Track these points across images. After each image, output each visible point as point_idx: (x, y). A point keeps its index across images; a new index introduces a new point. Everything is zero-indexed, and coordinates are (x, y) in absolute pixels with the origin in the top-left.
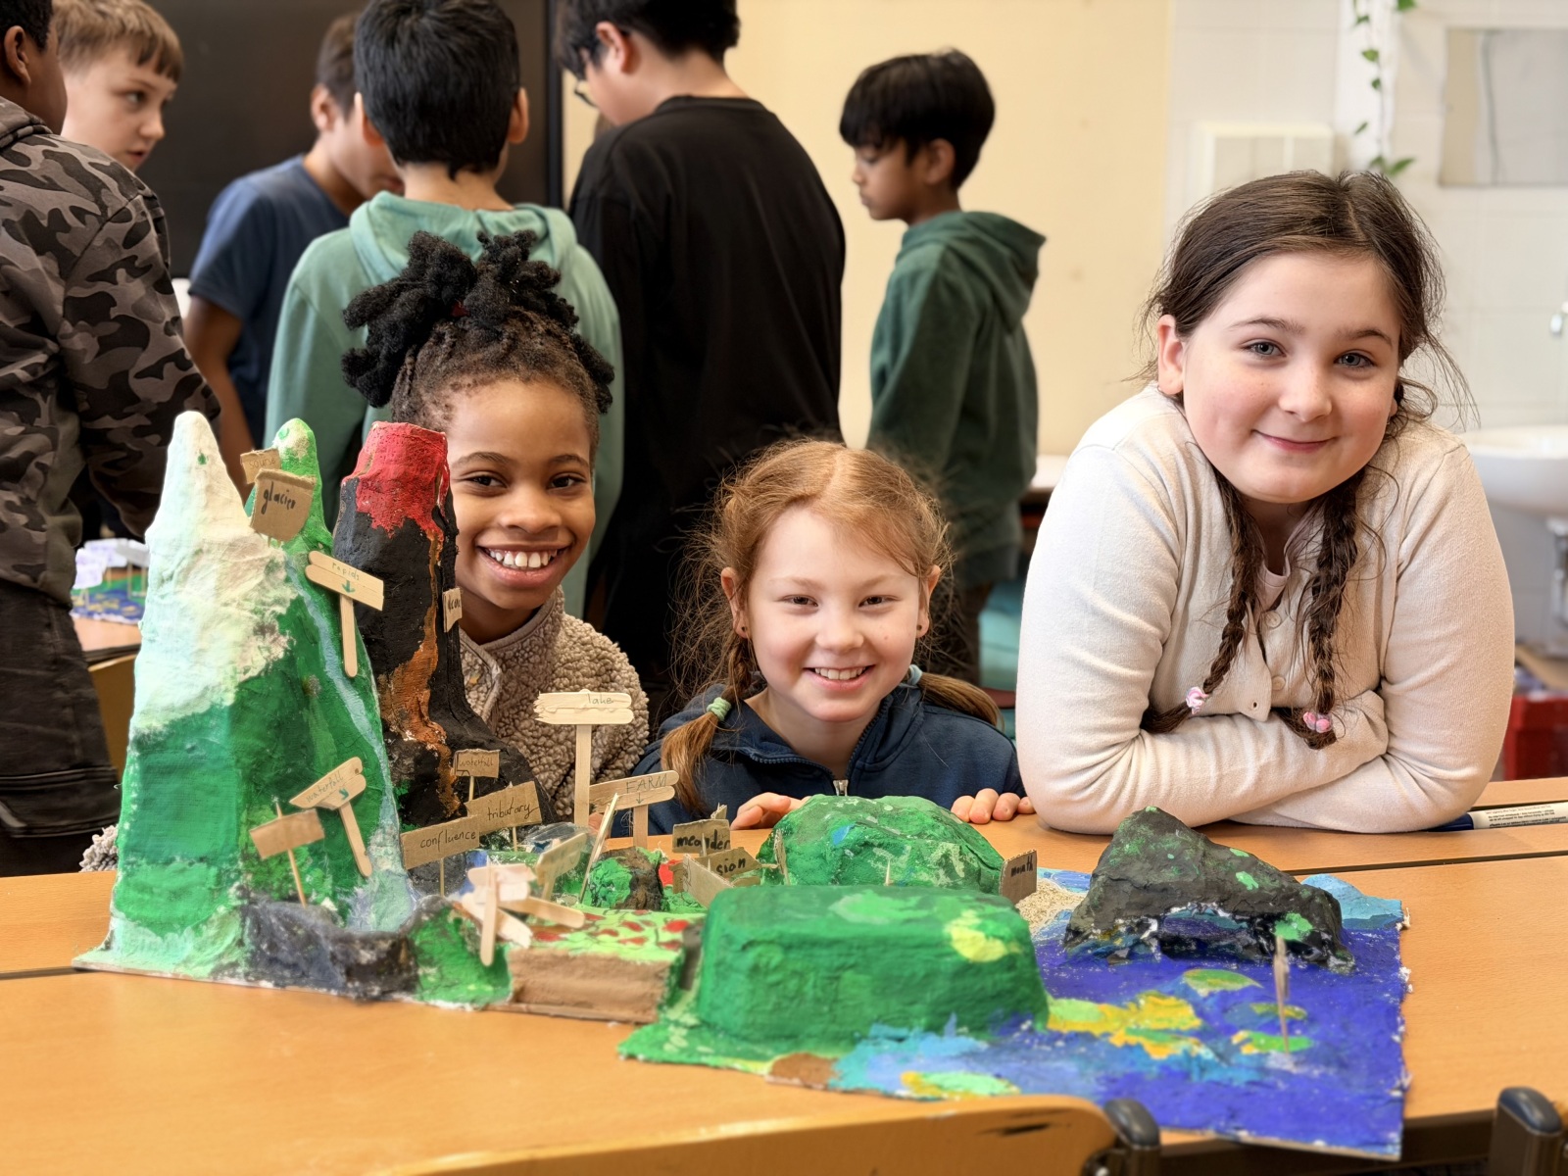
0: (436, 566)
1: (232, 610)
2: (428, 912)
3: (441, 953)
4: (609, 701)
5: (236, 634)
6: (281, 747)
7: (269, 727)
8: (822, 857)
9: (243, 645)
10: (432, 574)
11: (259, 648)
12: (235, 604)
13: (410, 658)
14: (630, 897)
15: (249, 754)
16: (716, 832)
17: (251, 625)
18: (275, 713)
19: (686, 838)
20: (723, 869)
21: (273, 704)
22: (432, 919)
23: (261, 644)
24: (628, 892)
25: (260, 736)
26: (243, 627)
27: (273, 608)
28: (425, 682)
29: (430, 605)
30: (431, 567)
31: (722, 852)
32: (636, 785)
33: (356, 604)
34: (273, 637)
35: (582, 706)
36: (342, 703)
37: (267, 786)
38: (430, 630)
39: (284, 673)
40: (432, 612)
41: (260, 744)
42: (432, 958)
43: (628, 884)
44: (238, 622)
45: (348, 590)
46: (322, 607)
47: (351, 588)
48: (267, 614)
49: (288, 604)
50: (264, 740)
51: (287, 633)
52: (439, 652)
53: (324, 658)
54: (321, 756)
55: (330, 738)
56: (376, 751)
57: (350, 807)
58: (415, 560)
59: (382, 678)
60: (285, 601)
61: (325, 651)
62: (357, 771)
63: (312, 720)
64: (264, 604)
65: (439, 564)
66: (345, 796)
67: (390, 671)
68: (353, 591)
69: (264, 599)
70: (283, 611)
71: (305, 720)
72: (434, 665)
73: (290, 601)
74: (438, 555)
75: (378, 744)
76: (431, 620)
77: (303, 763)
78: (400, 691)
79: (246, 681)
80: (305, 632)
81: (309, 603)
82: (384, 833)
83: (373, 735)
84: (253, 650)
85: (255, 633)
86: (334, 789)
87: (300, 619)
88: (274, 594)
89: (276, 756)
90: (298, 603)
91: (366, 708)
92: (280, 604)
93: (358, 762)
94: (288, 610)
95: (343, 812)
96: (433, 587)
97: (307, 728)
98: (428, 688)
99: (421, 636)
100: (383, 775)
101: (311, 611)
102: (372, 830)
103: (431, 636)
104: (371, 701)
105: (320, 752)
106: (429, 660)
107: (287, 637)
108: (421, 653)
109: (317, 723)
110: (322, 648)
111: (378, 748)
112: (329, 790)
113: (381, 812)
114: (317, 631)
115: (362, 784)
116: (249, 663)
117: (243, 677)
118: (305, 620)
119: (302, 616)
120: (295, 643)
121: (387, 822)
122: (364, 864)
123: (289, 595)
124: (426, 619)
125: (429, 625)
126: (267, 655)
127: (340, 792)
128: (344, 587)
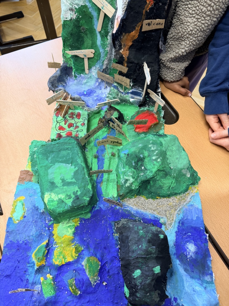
0: (146, 11)
5: (64, 8)
6: (72, 39)
9: (66, 12)
13: (130, 33)
15: (64, 37)
18: (70, 31)
21: (70, 29)
23: (71, 13)
25: (66, 34)
26: (67, 7)
27: (75, 6)
29: (140, 22)
30: (144, 11)
32: (157, 97)
34: (74, 13)
36: (97, 36)
37: (68, 45)
39: (74, 23)
40: (140, 24)
41: (66, 36)
44: (66, 5)
46: (96, 10)
47: (104, 8)
48: (73, 6)
49: (80, 6)
50: (68, 35)
51: (77, 13)
52: (139, 35)
53: (94, 23)
54: (86, 45)
55: (91, 42)
56: (100, 51)
57: (87, 59)
58: (140, 7)
59: (124, 34)
60: (79, 5)
61: (95, 21)
62: (92, 53)
63: (85, 36)
64: (73, 3)
65: (148, 11)
66: (86, 56)
67: (126, 33)
68: (104, 9)
69: (73, 2)
70: (77, 7)
71: (83, 36)
72: (136, 38)
73: (82, 5)
74: (148, 8)
75: (102, 49)
76: (139, 26)
77: (78, 45)
78: (126, 39)
79: (66, 20)
80: (86, 15)
81: (90, 8)
82: (96, 68)
83: (101, 47)
84: (69, 14)
85: (70, 10)
86: (82, 53)
87: (84, 11)
88: (77, 2)
89: (70, 40)
90: (85, 6)
91: (101, 40)
92: (77, 5)
93: (93, 51)
94: (79, 8)
95: (84, 59)
96: (143, 17)
97: (83, 37)
98: (132, 42)
99: (135, 29)
100: (100, 56)
101: (90, 10)
102: (93, 66)
103: (138, 30)
104: (104, 39)
105: (85, 44)
106: (134, 36)
107: (76, 15)
108: (133, 33)
109: (87, 37)
110: (94, 21)
111: (102, 50)
112: (80, 53)
113: (97, 64)
114: (92, 16)
115: (92, 56)
116: (67, 17)
117: (65, 19)
118: (87, 12)
119: (86, 11)
120: (80, 17)
121: (98, 66)
122: (87, 71)
123: (81, 3)
124: (138, 25)
125: (138, 27)
126: (72, 16)
127: (84, 55)
128: (102, 7)
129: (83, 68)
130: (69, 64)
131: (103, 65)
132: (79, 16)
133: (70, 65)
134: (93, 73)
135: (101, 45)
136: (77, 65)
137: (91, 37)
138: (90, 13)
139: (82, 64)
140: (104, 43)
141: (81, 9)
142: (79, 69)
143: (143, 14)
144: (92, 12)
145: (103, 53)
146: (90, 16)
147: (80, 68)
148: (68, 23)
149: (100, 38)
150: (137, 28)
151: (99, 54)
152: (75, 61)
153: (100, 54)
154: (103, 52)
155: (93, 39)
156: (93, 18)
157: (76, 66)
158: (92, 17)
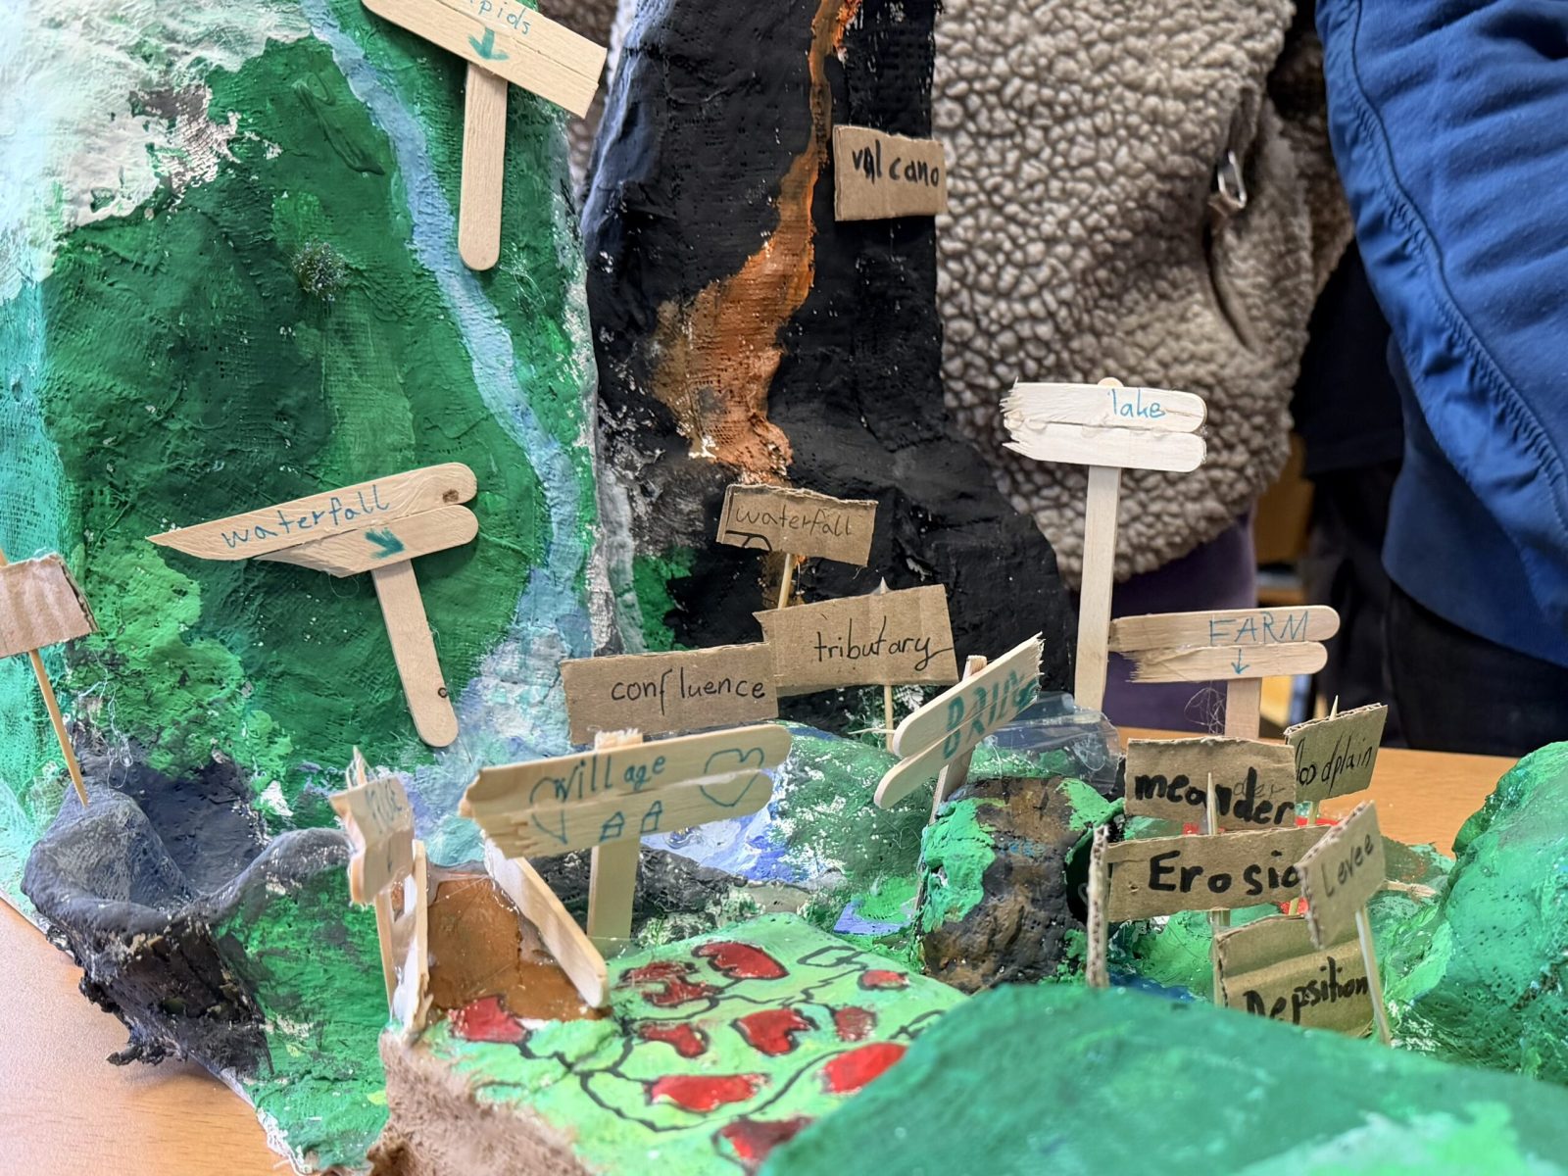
0: (830, 60)
1: (70, 38)
2: (284, 877)
3: (323, 988)
4: (1156, 411)
5: (75, 100)
6: (195, 406)
7: (153, 349)
8: (1533, 898)
9: (90, 133)
10: (815, 73)
11: (151, 147)
12: (78, 25)
13: (734, 270)
14: (978, 909)
15: (81, 408)
16: (1252, 774)
17: (125, 84)
18: (174, 314)
19: (1161, 779)
20: (1263, 878)
21: (168, 295)
22: (295, 897)
23: (159, 141)
24: (976, 896)
25: (120, 369)
26: (96, 85)
27: (197, 53)
28: (771, 331)
29: (801, 150)
30: (812, 58)
31: (1267, 832)
32: (1233, 628)
33: (515, 96)
34: (195, 127)
35: (1097, 421)
36: (456, 334)
37: (143, 495)
38: (796, 209)
39: (212, 220)
40: (804, 169)
41: (122, 388)
42: (297, 997)
43: (978, 877)
44: (81, 72)
45: (485, 53)
46: (410, 87)
47: (495, 49)
48: (181, 64)
49: (257, 52)
50: (136, 378)
51: (234, 119)
52: (818, 265)
53: (407, 216)
54: (358, 450)
55: (402, 409)
56: (533, 460)
57: (410, 575)
58: (768, 35)
59: (668, 310)
60: (243, 39)
61: (412, 197)
62: (450, 496)
63: (334, 354)
64: (171, 37)
65: (841, 56)
66: (397, 546)
67: (687, 294)
68: (503, 56)
69: (172, 24)
70: (232, 63)
71: (307, 352)
72: (800, 294)
73: (272, 43)
74: (838, 36)
75: (548, 444)
76: (801, 185)
77: (270, 453)
78: (706, 347)
79: (98, 227)
80: (323, 133)
81: (356, 68)
82: (526, 651)
83: (533, 419)
84: (125, 150)
85: (137, 107)
86: (345, 525)
87: (305, 97)
88: (212, 17)
89: (174, 426)
90: (308, 56)
91: (517, 354)
92: (227, 45)
93: (460, 476)
94: (250, 65)
95: (381, 585)
96: (815, 110)
97: (312, 372)
98: (775, 346)
99: (771, 222)
100: (546, 519)
101: (357, 88)
102: (487, 642)
103: (797, 225)
104: (542, 340)
105: (353, 436)
106: (784, 279)
107: (232, 129)
108: (768, 260)
109: (360, 366)
110: (403, 190)
111: (545, 454)
112: (327, 526)
113: (523, 604)
114: (385, 142)
115: (461, 528)
116: (110, 182)
117: (86, 216)
118: (332, 104)
119: (318, 93)
120: (273, 153)
121: (540, 629)
122: (433, 717)
123: (268, 25)
124: (788, 182)
125: (795, 197)
126: (170, 167)
127: (371, 537)
128: (473, 42)
129: (385, 697)
130: (166, 736)
131: (588, 616)
132: (258, 150)
133: (179, 745)
134: (499, 719)
135: (524, 397)
136: (309, 684)
137: (399, 357)
138: (363, 116)
139: (358, 651)
140: (552, 375)
141: (268, 74)
142: (342, 719)
143: (809, 84)
144: (378, 105)
145: (566, 477)
146: (367, 144)
147: (347, 704)
148: (122, 244)
149: (506, 334)
150: (787, 211)
151: (525, 494)
152: (276, 645)
153: (532, 492)
154: (558, 464)
155: (422, 377)
156: (394, 164)
157: (291, 696)
158: (382, 159)
